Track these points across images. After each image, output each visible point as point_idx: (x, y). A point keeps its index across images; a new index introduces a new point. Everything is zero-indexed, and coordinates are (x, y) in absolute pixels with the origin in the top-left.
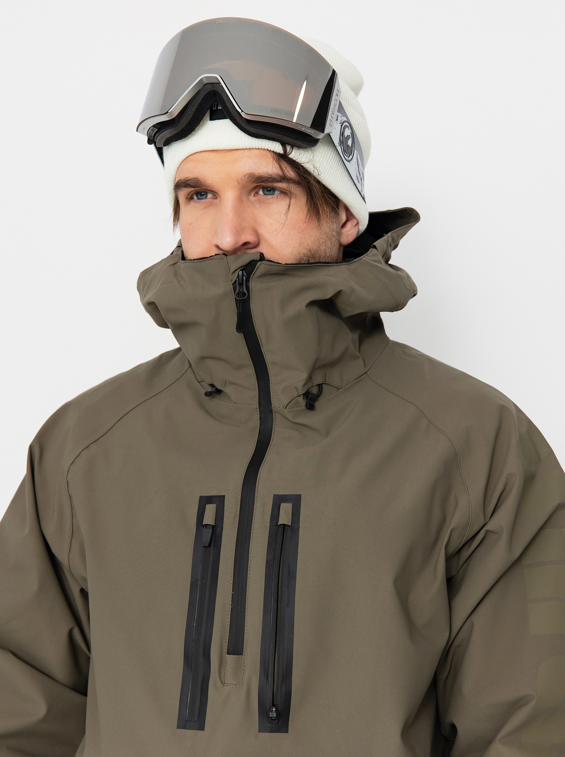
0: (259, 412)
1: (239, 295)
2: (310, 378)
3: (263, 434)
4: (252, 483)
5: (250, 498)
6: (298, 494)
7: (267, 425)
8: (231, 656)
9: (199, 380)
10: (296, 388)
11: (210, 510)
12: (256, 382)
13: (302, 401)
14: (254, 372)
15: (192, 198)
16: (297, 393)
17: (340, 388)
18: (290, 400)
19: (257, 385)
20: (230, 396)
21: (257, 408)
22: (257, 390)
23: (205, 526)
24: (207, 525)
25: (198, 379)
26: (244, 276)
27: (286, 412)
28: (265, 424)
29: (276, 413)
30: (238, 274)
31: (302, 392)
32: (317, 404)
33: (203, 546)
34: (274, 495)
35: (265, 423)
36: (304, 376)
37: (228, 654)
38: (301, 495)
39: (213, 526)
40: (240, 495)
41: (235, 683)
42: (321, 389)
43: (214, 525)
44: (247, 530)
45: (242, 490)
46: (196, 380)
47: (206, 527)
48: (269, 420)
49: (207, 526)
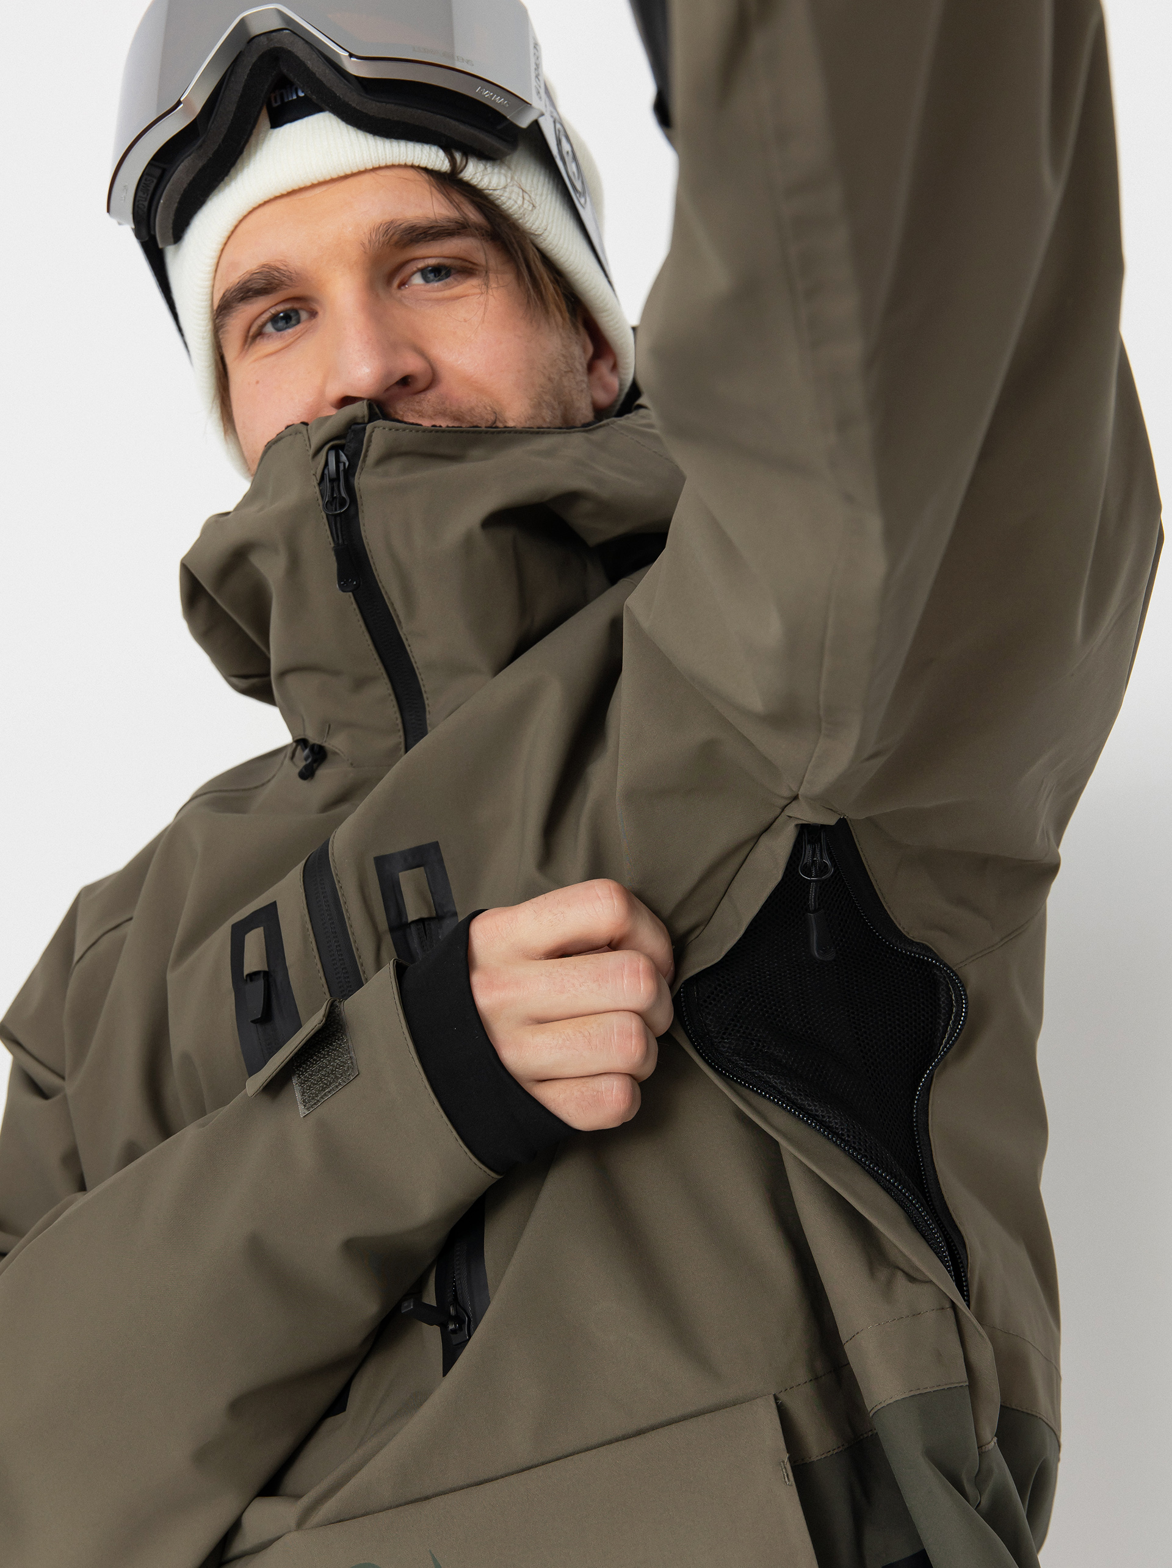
1: (332, 504)
11: (254, 941)
15: (260, 333)
19: (399, 721)
20: (340, 753)
23: (249, 978)
24: (253, 976)
26: (342, 463)
30: (325, 456)
33: (253, 1021)
39: (265, 970)
40: (303, 886)
43: (267, 967)
44: (342, 955)
45: (303, 874)
47: (251, 980)
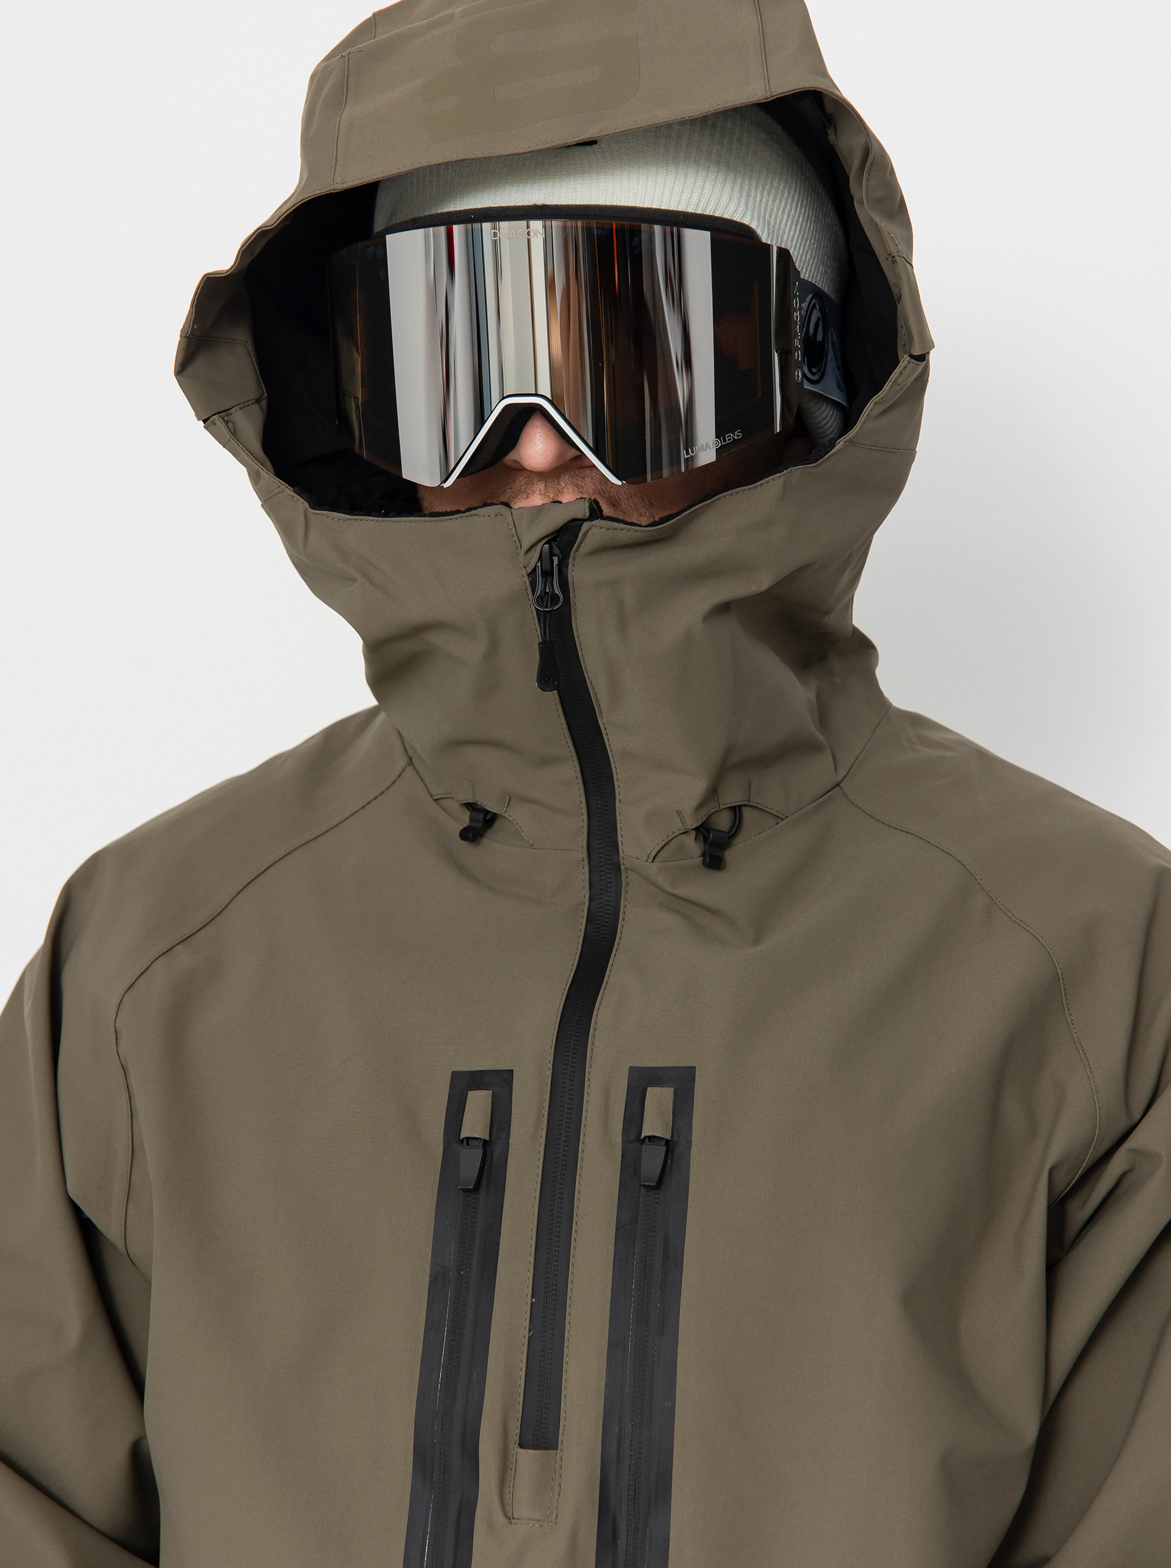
0: (587, 868)
1: (543, 601)
2: (713, 792)
3: (598, 920)
4: (578, 1041)
5: (574, 1076)
6: (688, 1064)
7: (607, 901)
8: (530, 1451)
9: (436, 795)
10: (678, 813)
11: (478, 1103)
12: (583, 798)
13: (693, 848)
14: (579, 774)
16: (681, 826)
17: (783, 817)
18: (664, 843)
19: (584, 804)
20: (520, 830)
21: (583, 860)
22: (585, 817)
23: (465, 1141)
24: (470, 1140)
25: (433, 792)
26: (555, 556)
27: (653, 869)
28: (602, 898)
29: (629, 871)
30: (539, 551)
31: (692, 824)
32: (729, 855)
33: (461, 1189)
34: (632, 1070)
35: (602, 896)
36: (699, 786)
37: (521, 1447)
38: (695, 1067)
39: (485, 1141)
40: (551, 1070)
41: (539, 1517)
42: (737, 821)
43: (488, 1139)
44: (567, 1151)
45: (554, 1057)
46: (429, 796)
47: (468, 1144)
48: (610, 887)
49: (472, 1142)
